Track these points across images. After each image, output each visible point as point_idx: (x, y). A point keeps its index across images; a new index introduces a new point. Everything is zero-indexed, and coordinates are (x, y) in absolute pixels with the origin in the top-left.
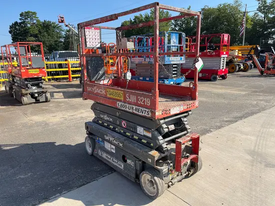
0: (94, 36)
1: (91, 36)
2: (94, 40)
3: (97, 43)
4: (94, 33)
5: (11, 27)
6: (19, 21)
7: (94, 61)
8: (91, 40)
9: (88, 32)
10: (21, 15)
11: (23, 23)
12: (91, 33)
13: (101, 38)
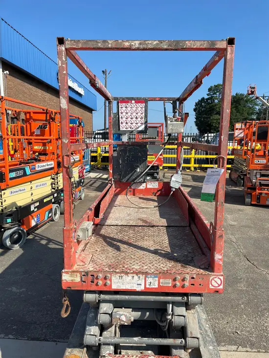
0: (134, 114)
1: (129, 114)
2: (134, 119)
3: (139, 124)
4: (134, 109)
5: (197, 105)
6: (206, 97)
7: (130, 151)
8: (129, 119)
9: (124, 109)
10: (210, 90)
11: (211, 98)
12: (129, 109)
13: (146, 116)
